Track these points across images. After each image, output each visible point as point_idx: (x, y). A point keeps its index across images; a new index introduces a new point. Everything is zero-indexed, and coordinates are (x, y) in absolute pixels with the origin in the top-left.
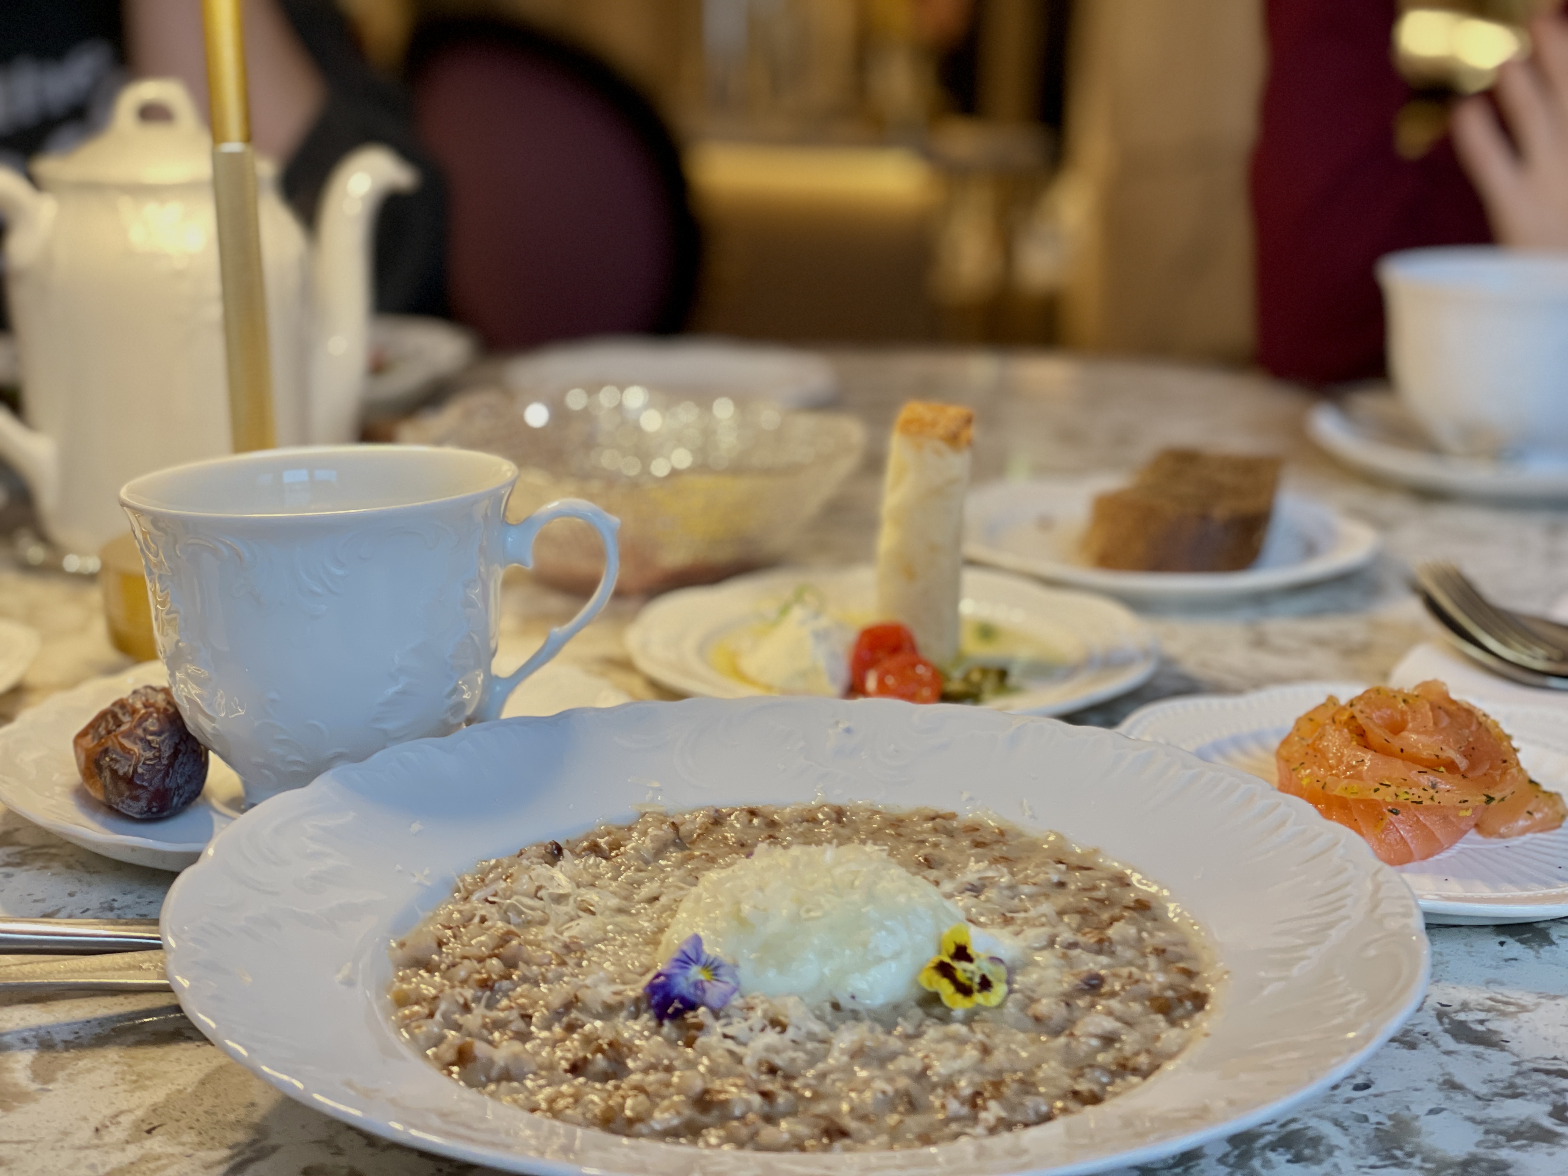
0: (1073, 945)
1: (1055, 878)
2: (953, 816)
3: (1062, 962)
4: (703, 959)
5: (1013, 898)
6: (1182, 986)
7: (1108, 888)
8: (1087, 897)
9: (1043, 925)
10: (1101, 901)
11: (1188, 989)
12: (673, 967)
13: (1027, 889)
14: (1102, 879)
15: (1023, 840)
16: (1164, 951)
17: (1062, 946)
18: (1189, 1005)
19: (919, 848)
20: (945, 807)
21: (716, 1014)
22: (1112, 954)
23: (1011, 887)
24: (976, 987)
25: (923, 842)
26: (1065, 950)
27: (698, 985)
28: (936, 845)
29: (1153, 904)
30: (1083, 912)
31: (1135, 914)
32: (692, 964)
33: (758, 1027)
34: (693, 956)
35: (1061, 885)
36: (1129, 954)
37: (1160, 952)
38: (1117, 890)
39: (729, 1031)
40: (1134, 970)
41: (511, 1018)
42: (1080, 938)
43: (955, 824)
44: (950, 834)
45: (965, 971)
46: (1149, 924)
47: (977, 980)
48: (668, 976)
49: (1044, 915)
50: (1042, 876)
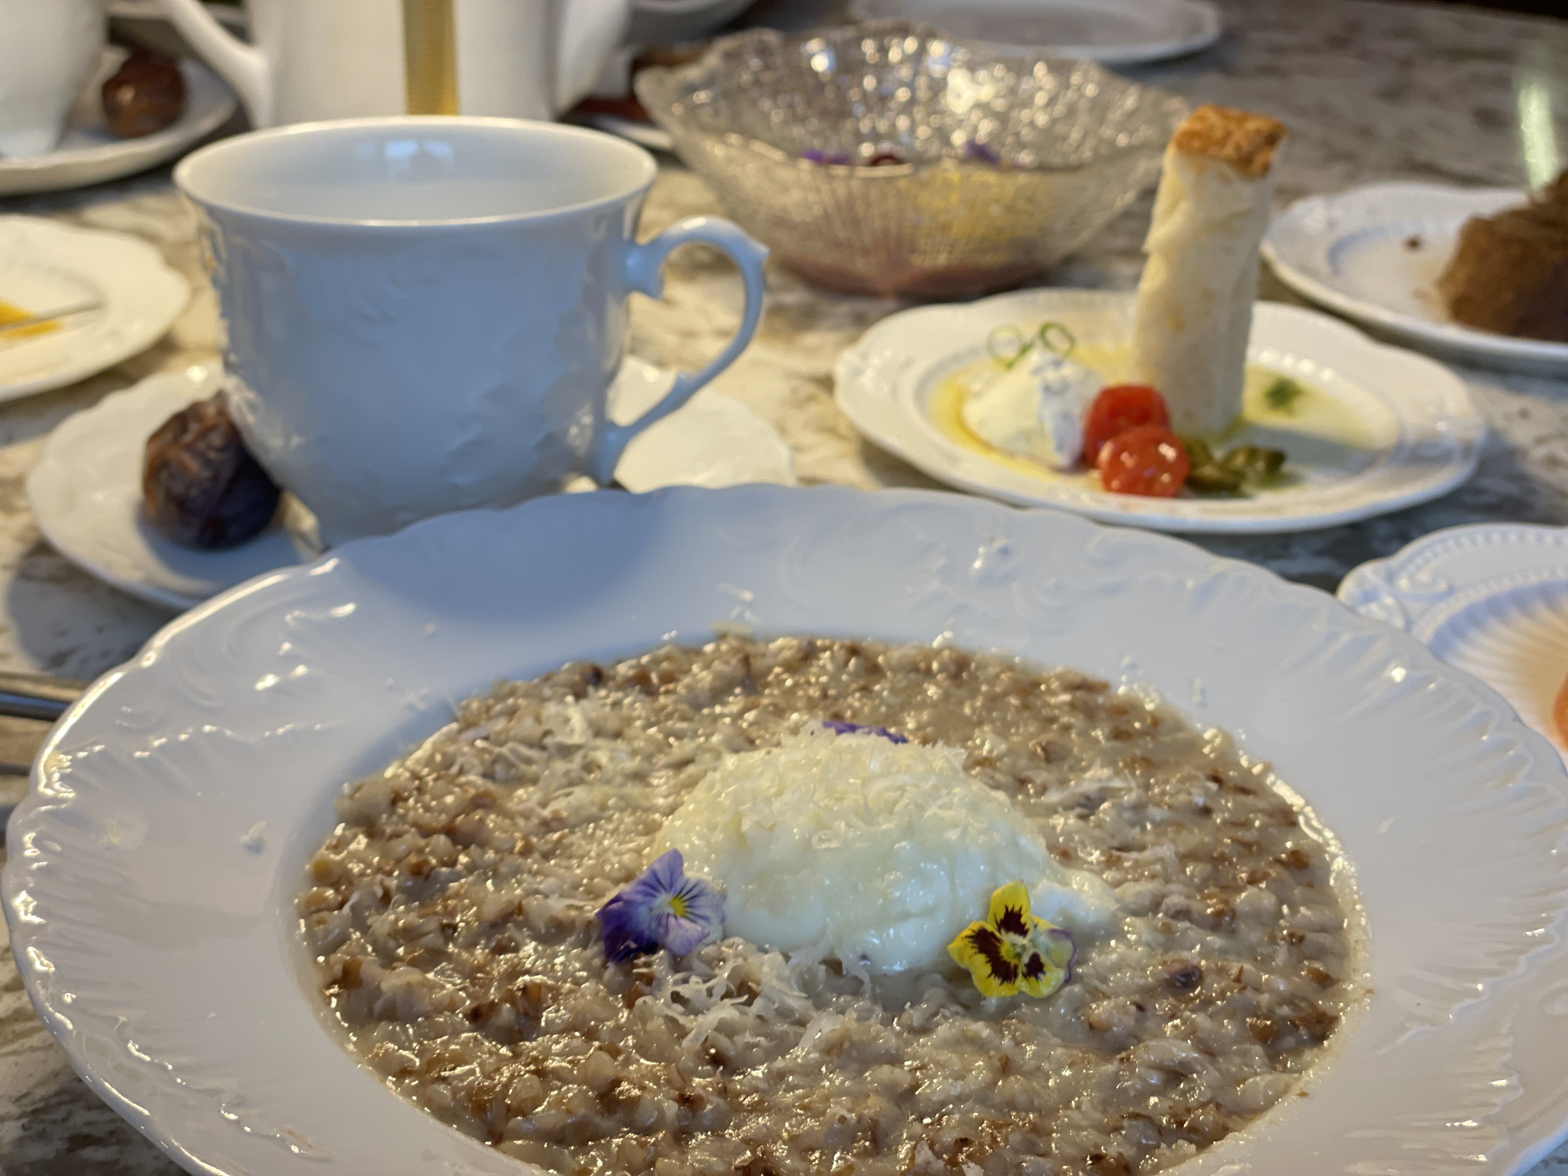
0: (1182, 914)
1: (1199, 800)
2: (1101, 688)
3: (1161, 938)
4: (678, 886)
5: (1133, 825)
6: (1305, 999)
7: (1263, 827)
8: (1229, 838)
9: (1153, 877)
10: (1247, 845)
11: (1314, 1006)
12: (637, 892)
13: (1156, 813)
14: (1257, 811)
15: (1180, 735)
16: (1301, 939)
17: (1166, 914)
18: (1303, 1033)
19: (1044, 730)
20: (1097, 671)
21: (678, 963)
22: (1232, 933)
23: (1138, 807)
24: (1022, 969)
25: (1053, 720)
26: (1169, 920)
27: (661, 919)
28: (1067, 728)
29: (1314, 861)
30: (1218, 860)
31: (1285, 874)
32: (662, 891)
33: (719, 991)
34: (665, 880)
35: (1206, 812)
36: (1253, 935)
37: (1296, 940)
38: (1273, 831)
39: (682, 989)
40: (1248, 966)
41: (425, 929)
42: (1195, 905)
43: (1101, 700)
44: (1090, 713)
45: (1014, 945)
46: (1297, 892)
47: (1026, 959)
48: (629, 903)
49: (1161, 860)
50: (1182, 798)
